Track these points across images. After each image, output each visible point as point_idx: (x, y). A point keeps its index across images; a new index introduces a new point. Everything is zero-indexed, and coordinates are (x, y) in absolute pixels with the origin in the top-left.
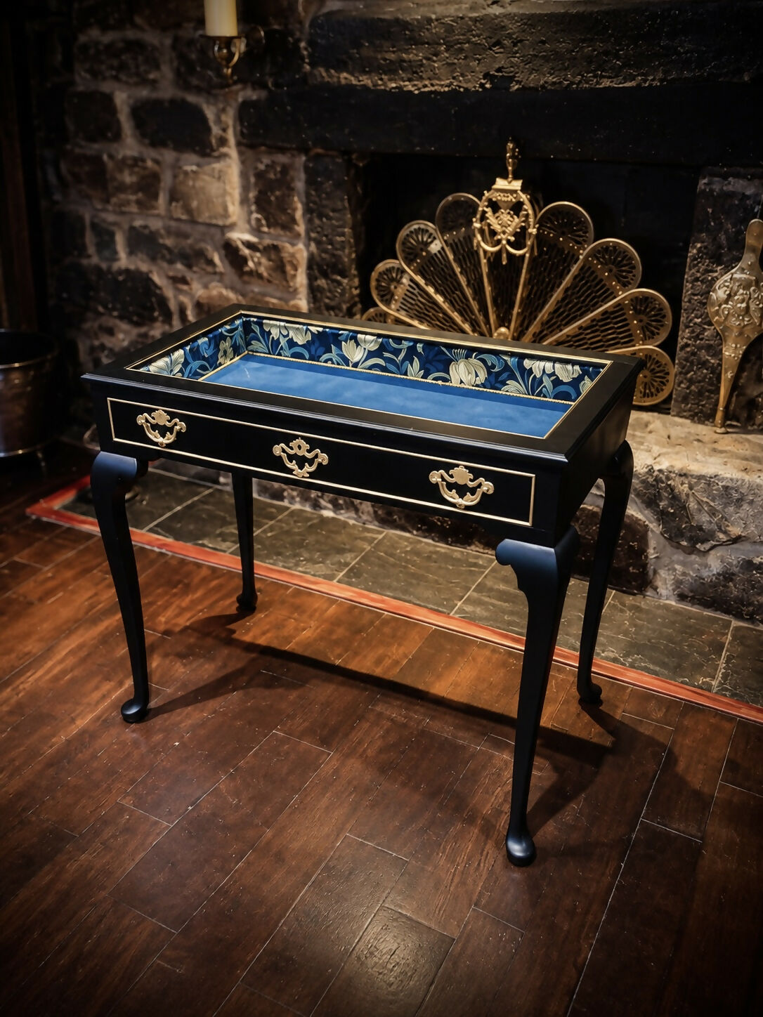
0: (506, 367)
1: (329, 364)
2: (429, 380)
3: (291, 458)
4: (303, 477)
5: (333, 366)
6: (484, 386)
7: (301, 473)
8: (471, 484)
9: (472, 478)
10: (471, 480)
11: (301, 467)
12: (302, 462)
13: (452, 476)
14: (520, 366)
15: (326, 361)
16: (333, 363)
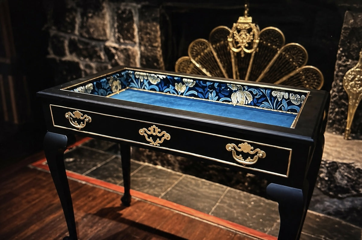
0: (264, 96)
1: (168, 94)
2: (220, 102)
3: (149, 136)
4: (156, 145)
5: (170, 94)
6: (250, 104)
7: (155, 144)
8: (252, 152)
9: (253, 149)
10: (252, 150)
11: (155, 141)
12: (155, 138)
13: (240, 148)
14: (271, 96)
15: (166, 92)
16: (170, 93)
